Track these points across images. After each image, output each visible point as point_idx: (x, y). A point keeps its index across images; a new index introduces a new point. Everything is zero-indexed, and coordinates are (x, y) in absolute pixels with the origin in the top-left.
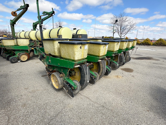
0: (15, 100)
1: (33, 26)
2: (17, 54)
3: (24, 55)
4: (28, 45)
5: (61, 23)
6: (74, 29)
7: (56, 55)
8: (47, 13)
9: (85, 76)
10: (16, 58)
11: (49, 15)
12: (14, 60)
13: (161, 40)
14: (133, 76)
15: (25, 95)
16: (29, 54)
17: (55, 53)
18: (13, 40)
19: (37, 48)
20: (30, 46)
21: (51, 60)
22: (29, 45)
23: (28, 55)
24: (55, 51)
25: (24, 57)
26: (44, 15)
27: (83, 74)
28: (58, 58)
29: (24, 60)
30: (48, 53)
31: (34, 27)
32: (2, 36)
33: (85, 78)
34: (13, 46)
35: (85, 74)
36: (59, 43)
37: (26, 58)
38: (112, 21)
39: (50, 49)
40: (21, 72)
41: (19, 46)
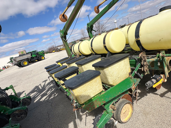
1: (88, 29)
4: (130, 74)
16: (131, 95)
41: (112, 86)
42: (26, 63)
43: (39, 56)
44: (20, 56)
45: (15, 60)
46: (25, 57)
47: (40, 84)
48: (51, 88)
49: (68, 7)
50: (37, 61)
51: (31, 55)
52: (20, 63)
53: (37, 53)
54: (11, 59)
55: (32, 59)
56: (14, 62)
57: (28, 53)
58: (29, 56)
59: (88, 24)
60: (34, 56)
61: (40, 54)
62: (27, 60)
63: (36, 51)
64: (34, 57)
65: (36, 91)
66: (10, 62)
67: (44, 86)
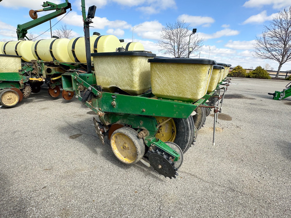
0: (33, 203)
1: (18, 32)
3: (9, 94)
4: (19, 71)
5: (67, 31)
6: (122, 41)
7: (134, 90)
8: (53, 7)
9: (188, 133)
11: (58, 9)
13: (239, 68)
14: (238, 127)
15: (53, 185)
16: (22, 90)
17: (132, 86)
19: (72, 75)
20: (23, 72)
21: (116, 101)
22: (21, 71)
23: (21, 93)
24: (132, 81)
26: (44, 10)
27: (184, 128)
28: (138, 96)
29: (10, 103)
30: (109, 87)
31: (21, 34)
33: (188, 136)
35: (188, 128)
36: (148, 62)
37: (15, 99)
38: (165, 34)
39: (116, 76)
40: (15, 132)
59: (19, 26)
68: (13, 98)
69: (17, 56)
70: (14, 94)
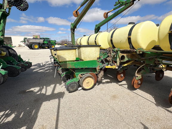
2: (78, 75)
4: (98, 58)
10: (77, 84)
11: (126, 4)
12: (72, 87)
16: (97, 75)
18: (75, 50)
25: (89, 82)
26: (114, 9)
29: (87, 86)
32: (64, 45)
34: (74, 61)
37: (91, 83)
41: (82, 60)
42: (37, 47)
43: (50, 44)
44: (34, 38)
45: (28, 41)
46: (38, 41)
47: (42, 63)
48: (50, 67)
49: (81, 6)
50: (47, 48)
51: (44, 41)
52: (32, 45)
53: (50, 41)
54: (25, 39)
55: (43, 45)
56: (27, 42)
57: (42, 38)
58: (41, 41)
59: (96, 25)
60: (45, 42)
61: (52, 43)
62: (38, 44)
63: (49, 39)
64: (45, 44)
65: (37, 66)
66: (23, 41)
67: (45, 64)
68: (90, 82)
69: (96, 45)
70: (91, 79)
